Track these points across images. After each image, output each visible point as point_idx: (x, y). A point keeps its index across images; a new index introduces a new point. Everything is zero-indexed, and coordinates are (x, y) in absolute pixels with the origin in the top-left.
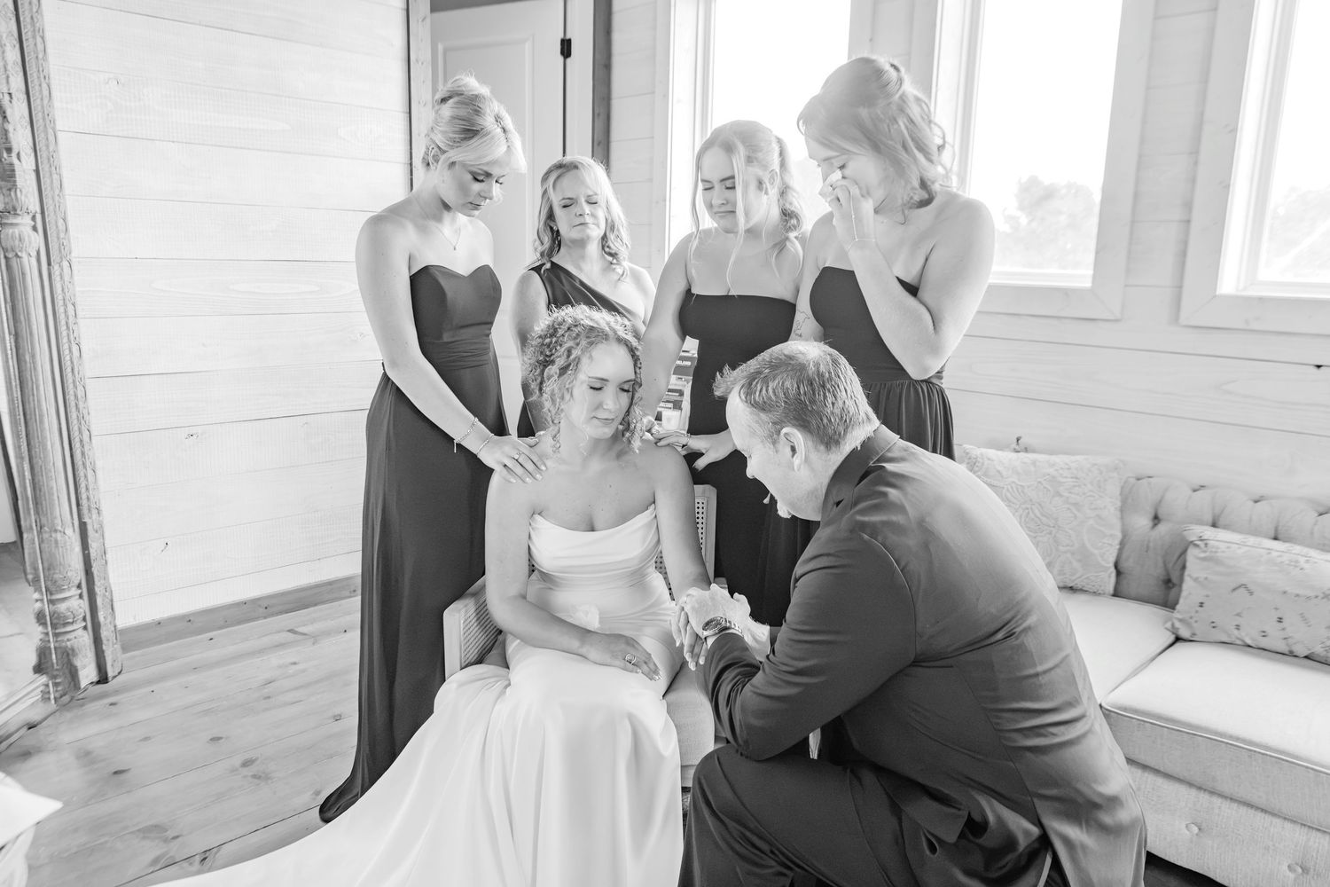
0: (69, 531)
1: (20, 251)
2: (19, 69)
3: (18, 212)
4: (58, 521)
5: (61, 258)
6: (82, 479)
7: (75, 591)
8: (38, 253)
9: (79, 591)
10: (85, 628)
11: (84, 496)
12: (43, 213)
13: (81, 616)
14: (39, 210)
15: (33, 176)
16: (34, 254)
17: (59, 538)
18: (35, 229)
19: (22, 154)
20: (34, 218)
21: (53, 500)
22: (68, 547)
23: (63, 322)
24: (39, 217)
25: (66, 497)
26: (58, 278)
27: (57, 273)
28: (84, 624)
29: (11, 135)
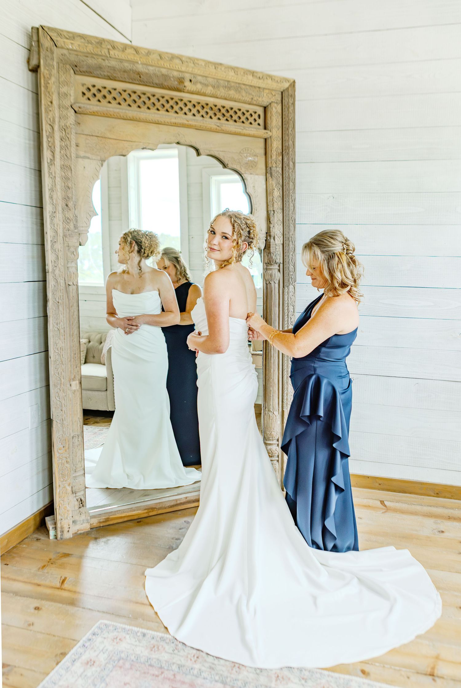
0: (276, 413)
1: (271, 281)
2: (280, 199)
3: (272, 263)
4: (271, 407)
5: (289, 284)
6: (286, 389)
7: (275, 442)
8: (279, 281)
9: (278, 443)
10: (278, 461)
11: (285, 398)
12: (283, 263)
13: (276, 455)
14: (281, 262)
15: (281, 247)
16: (277, 282)
17: (271, 415)
18: (279, 270)
19: (276, 237)
20: (279, 266)
21: (271, 396)
22: (274, 420)
23: (286, 314)
24: (281, 265)
25: (277, 397)
26: (286, 294)
27: (286, 291)
28: (277, 459)
29: (271, 229)
